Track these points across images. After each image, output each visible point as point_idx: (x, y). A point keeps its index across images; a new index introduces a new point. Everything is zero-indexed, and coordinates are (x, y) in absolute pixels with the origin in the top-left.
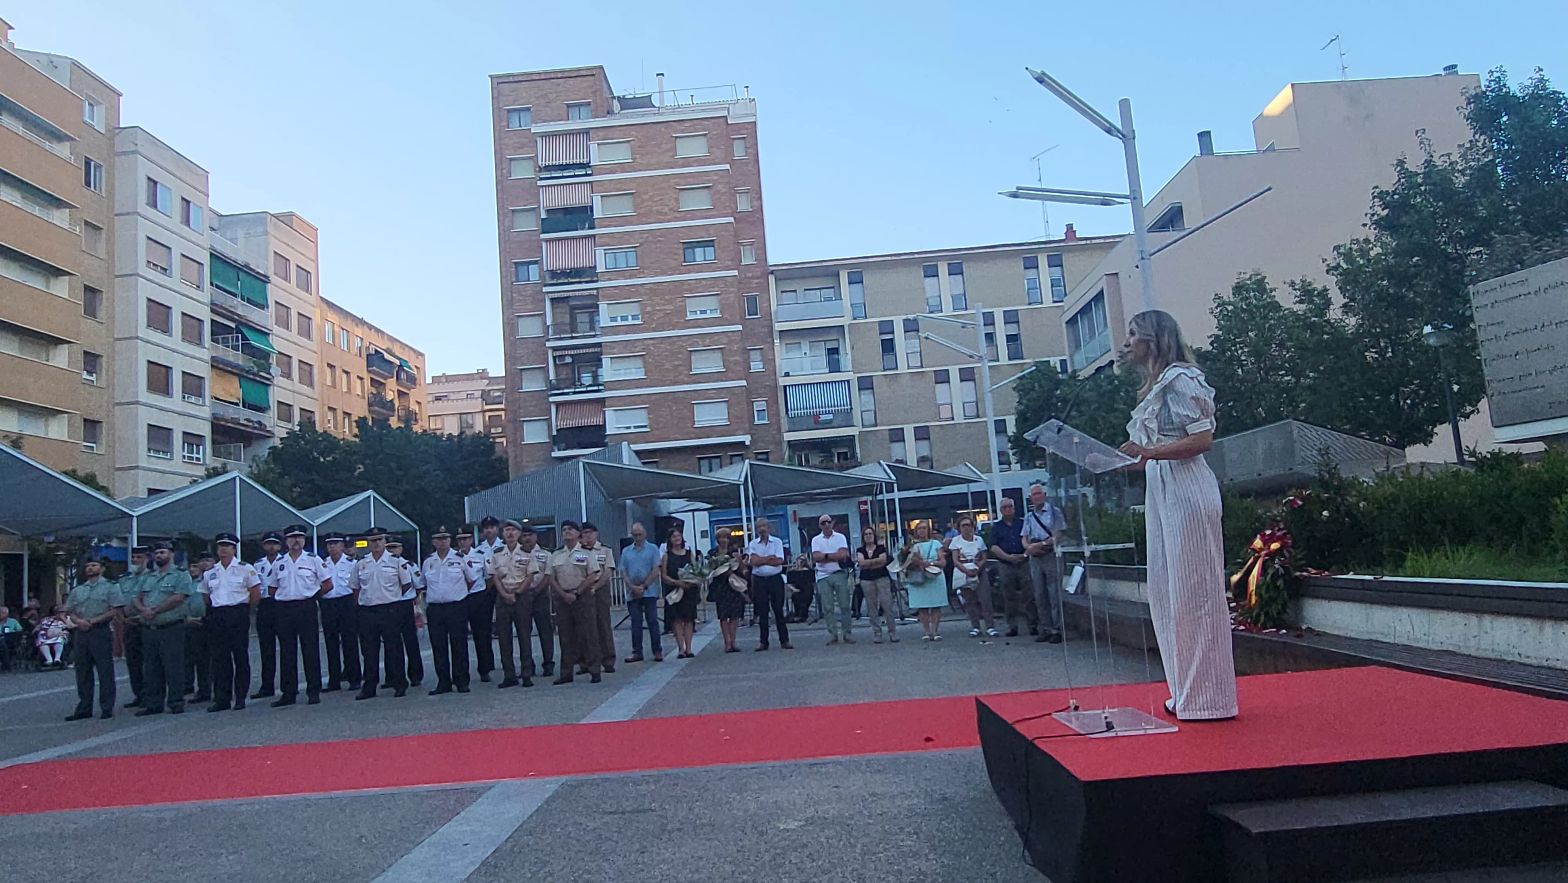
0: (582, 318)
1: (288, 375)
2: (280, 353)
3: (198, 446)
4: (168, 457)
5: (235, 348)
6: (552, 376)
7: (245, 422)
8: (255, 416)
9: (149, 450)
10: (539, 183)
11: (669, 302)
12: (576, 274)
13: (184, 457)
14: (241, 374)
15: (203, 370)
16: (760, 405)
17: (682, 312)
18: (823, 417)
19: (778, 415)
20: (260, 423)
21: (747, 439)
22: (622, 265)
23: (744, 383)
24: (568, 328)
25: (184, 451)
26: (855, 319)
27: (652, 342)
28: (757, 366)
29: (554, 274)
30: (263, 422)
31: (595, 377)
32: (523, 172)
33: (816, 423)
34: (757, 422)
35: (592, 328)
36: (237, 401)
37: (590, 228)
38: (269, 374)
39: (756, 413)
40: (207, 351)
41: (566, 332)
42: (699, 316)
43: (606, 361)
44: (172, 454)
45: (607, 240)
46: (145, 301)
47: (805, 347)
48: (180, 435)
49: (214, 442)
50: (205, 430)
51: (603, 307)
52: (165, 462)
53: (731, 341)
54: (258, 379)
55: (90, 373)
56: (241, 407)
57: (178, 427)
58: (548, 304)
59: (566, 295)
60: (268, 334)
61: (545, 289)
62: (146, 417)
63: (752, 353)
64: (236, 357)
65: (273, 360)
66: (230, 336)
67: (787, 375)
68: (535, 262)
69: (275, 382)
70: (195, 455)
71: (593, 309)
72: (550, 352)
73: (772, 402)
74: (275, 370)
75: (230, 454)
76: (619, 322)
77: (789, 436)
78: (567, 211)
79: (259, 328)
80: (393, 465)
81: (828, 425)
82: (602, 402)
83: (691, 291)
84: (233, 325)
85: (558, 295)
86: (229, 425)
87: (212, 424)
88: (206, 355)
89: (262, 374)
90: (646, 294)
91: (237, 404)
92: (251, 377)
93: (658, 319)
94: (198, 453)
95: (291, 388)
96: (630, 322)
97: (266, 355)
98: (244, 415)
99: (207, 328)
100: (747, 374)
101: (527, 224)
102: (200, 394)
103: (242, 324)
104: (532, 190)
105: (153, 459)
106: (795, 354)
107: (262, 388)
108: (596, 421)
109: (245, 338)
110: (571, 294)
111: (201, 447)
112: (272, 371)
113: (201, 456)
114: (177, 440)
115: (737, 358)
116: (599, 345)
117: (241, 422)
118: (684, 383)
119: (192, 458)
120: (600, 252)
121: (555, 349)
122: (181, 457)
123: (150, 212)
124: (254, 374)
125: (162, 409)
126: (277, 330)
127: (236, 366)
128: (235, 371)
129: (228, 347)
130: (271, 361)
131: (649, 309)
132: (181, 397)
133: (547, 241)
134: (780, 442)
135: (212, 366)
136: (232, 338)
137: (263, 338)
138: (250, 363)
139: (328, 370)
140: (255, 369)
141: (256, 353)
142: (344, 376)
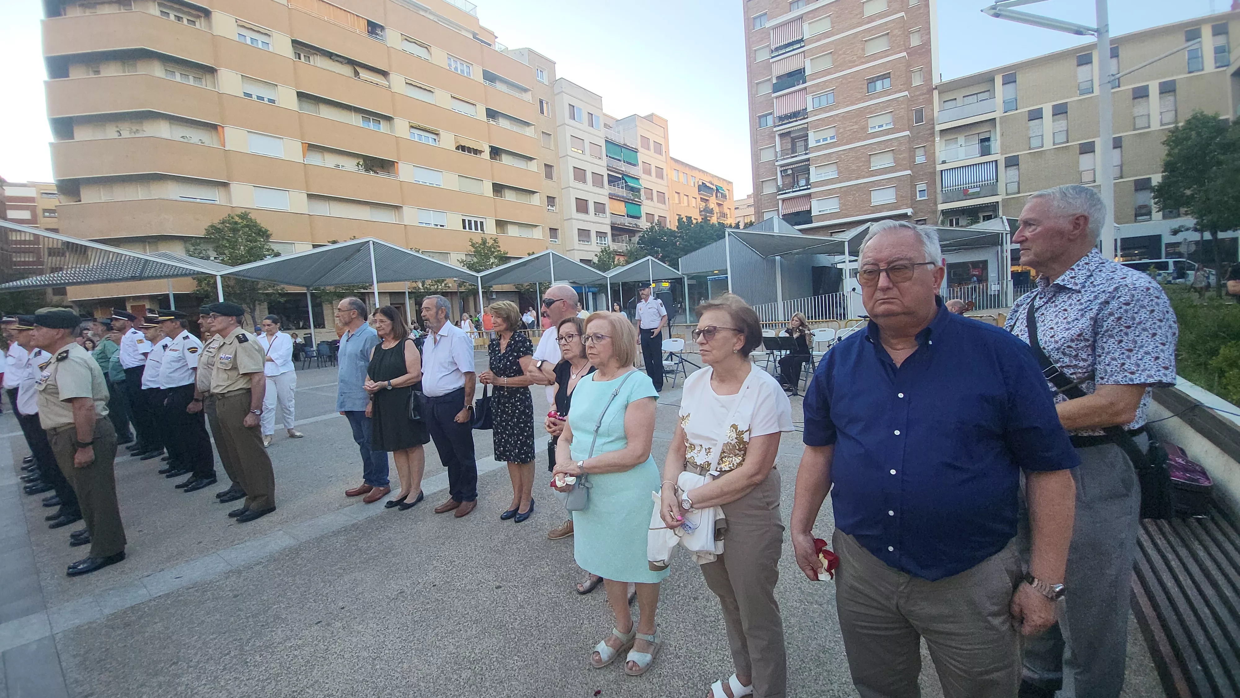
0: (800, 144)
1: (651, 199)
2: (645, 188)
3: (605, 238)
4: (589, 244)
5: (622, 188)
6: (780, 183)
7: (627, 225)
8: (633, 221)
9: (579, 241)
10: (771, 61)
11: (856, 123)
12: (795, 115)
13: (597, 243)
14: (626, 201)
15: (605, 200)
16: (921, 186)
17: (864, 128)
18: (971, 191)
19: (935, 192)
20: (634, 224)
21: (909, 211)
22: (824, 104)
23: (909, 172)
24: (790, 152)
25: (597, 240)
26: (1005, 112)
27: (842, 152)
28: (920, 159)
29: (781, 118)
30: (637, 224)
31: (808, 179)
32: (763, 56)
33: (966, 195)
34: (918, 199)
35: (806, 149)
36: (624, 214)
37: (803, 83)
38: (640, 199)
39: (918, 193)
40: (607, 189)
41: (787, 154)
42: (877, 129)
43: (812, 169)
44: (591, 243)
45: (814, 89)
46: (572, 168)
47: (961, 139)
48: (595, 233)
49: (613, 235)
51: (811, 134)
52: (587, 246)
53: (901, 144)
54: (633, 202)
55: (552, 206)
56: (625, 217)
57: (593, 229)
58: (777, 138)
59: (788, 130)
60: (639, 179)
61: (775, 129)
62: (577, 225)
63: (917, 150)
64: (623, 193)
65: (642, 192)
67: (944, 162)
68: (771, 114)
69: (644, 203)
70: (600, 242)
71: (805, 138)
72: (778, 168)
73: (932, 184)
74: (643, 197)
75: (623, 241)
76: (822, 143)
77: (941, 207)
78: (790, 75)
79: (633, 176)
80: (693, 242)
81: (977, 195)
82: (809, 196)
83: (871, 113)
84: (620, 176)
85: (783, 131)
86: (620, 226)
87: (611, 226)
88: (606, 192)
89: (636, 200)
90: (839, 121)
91: (623, 216)
92: (630, 201)
93: (848, 136)
94: (603, 241)
95: (653, 206)
96: (829, 141)
97: (638, 190)
98: (627, 221)
99: (606, 179)
100: (912, 165)
101: (766, 89)
102: (604, 212)
103: (625, 175)
104: (767, 66)
105: (582, 245)
106: (953, 146)
107: (637, 207)
108: (806, 208)
109: (626, 182)
110: (791, 129)
113: (604, 243)
114: (593, 235)
115: (905, 155)
116: (808, 160)
117: (625, 225)
118: (864, 177)
120: (809, 98)
121: (782, 166)
122: (595, 244)
123: (572, 122)
124: (632, 200)
125: (584, 221)
126: (644, 176)
127: (622, 197)
128: (621, 199)
129: (617, 187)
131: (841, 130)
132: (594, 214)
133: (777, 97)
134: (935, 212)
135: (609, 198)
136: (619, 182)
137: (636, 181)
138: (630, 196)
139: (676, 195)
140: (632, 198)
141: (632, 189)
142: (685, 197)
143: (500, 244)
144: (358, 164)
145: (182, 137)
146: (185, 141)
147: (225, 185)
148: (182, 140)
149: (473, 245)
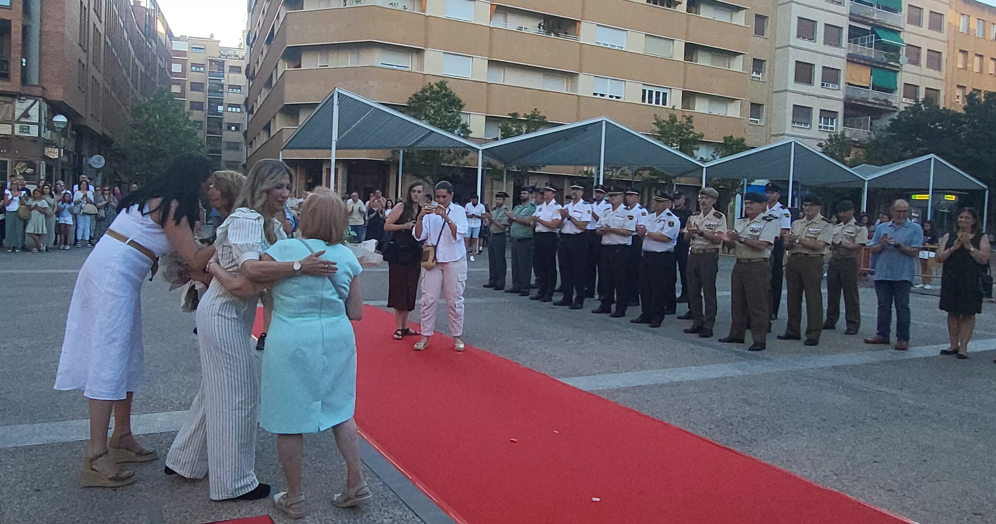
1: (916, 62)
2: (908, 45)
3: (832, 119)
4: (808, 127)
5: (870, 45)
7: (873, 101)
8: (883, 96)
9: (794, 122)
13: (820, 127)
14: (874, 65)
15: (841, 64)
20: (886, 101)
25: (821, 122)
30: (889, 100)
36: (868, 85)
38: (899, 63)
44: (811, 126)
46: (797, 19)
48: (818, 112)
49: (845, 116)
50: (839, 108)
52: (805, 130)
54: (887, 67)
55: (758, 72)
56: (871, 89)
57: (817, 106)
60: (900, 32)
62: (792, 100)
64: (870, 52)
65: (903, 51)
66: (866, 37)
69: (904, 69)
70: (829, 126)
74: (903, 58)
75: (861, 124)
79: (891, 28)
84: (869, 28)
86: (859, 103)
87: (845, 103)
88: (843, 52)
89: (891, 63)
91: (867, 88)
92: (881, 66)
94: (832, 124)
95: (918, 72)
97: (897, 49)
98: (872, 96)
99: (845, 33)
102: (836, 81)
103: (877, 27)
105: (796, 129)
107: (891, 73)
109: (877, 37)
111: (835, 120)
112: (900, 60)
113: (834, 126)
114: (816, 115)
117: (869, 100)
119: (827, 128)
122: (818, 127)
124: (883, 64)
125: (805, 94)
126: (909, 27)
127: (870, 59)
128: (867, 63)
129: (864, 45)
130: (901, 53)
132: (820, 85)
135: (848, 61)
136: (868, 38)
137: (894, 35)
138: (881, 56)
139: (961, 55)
140: (885, 60)
141: (886, 47)
142: (977, 59)
143: (693, 124)
144: (540, 25)
145: (391, 4)
146: (394, 8)
147: (419, 52)
148: (391, 7)
149: (658, 124)
